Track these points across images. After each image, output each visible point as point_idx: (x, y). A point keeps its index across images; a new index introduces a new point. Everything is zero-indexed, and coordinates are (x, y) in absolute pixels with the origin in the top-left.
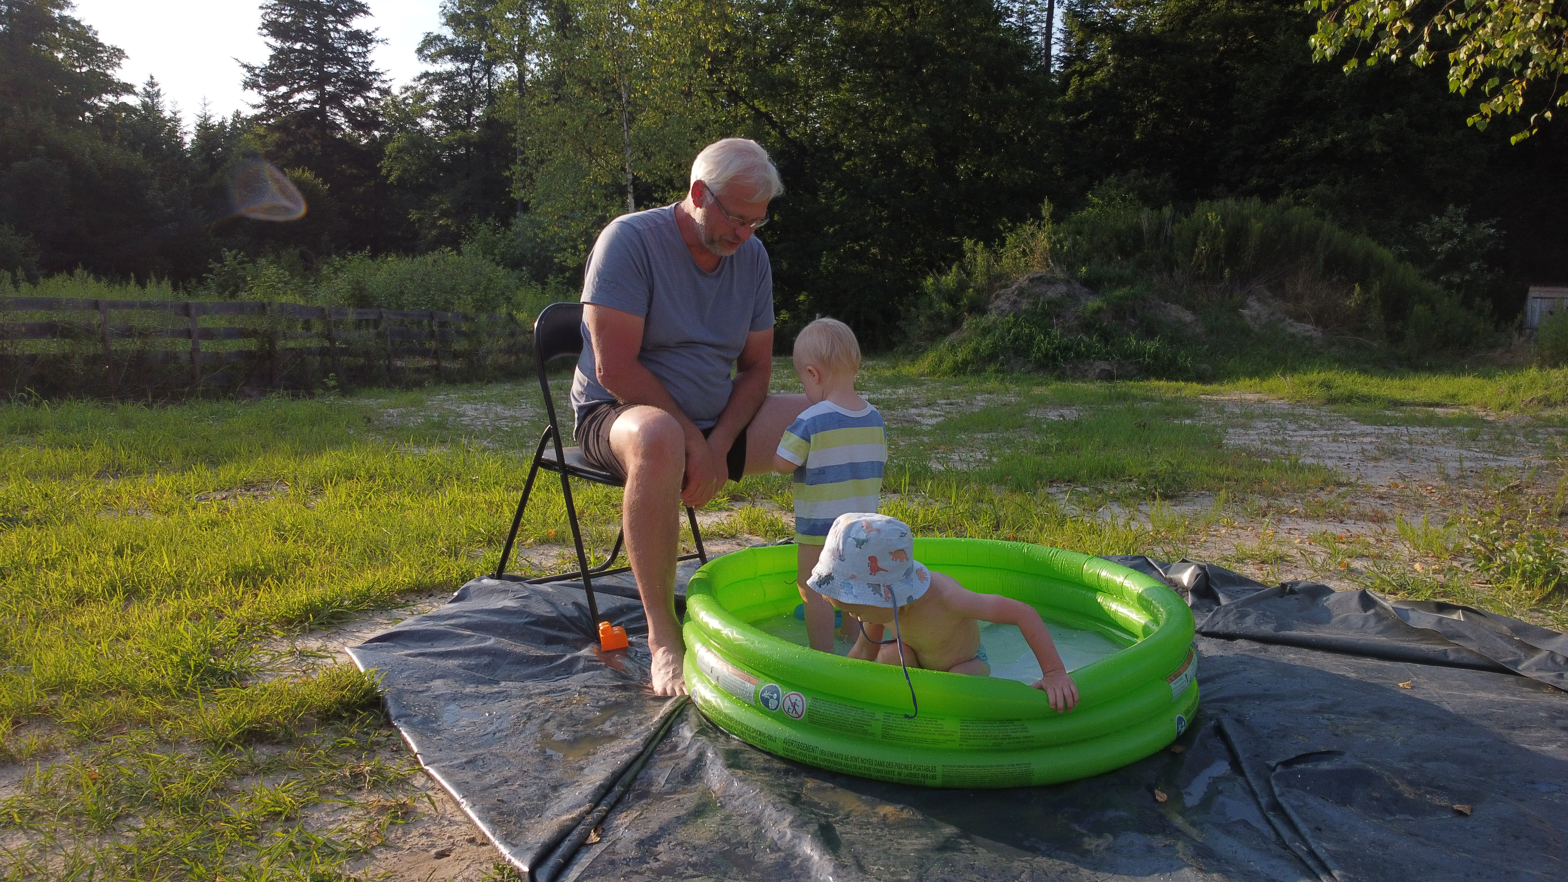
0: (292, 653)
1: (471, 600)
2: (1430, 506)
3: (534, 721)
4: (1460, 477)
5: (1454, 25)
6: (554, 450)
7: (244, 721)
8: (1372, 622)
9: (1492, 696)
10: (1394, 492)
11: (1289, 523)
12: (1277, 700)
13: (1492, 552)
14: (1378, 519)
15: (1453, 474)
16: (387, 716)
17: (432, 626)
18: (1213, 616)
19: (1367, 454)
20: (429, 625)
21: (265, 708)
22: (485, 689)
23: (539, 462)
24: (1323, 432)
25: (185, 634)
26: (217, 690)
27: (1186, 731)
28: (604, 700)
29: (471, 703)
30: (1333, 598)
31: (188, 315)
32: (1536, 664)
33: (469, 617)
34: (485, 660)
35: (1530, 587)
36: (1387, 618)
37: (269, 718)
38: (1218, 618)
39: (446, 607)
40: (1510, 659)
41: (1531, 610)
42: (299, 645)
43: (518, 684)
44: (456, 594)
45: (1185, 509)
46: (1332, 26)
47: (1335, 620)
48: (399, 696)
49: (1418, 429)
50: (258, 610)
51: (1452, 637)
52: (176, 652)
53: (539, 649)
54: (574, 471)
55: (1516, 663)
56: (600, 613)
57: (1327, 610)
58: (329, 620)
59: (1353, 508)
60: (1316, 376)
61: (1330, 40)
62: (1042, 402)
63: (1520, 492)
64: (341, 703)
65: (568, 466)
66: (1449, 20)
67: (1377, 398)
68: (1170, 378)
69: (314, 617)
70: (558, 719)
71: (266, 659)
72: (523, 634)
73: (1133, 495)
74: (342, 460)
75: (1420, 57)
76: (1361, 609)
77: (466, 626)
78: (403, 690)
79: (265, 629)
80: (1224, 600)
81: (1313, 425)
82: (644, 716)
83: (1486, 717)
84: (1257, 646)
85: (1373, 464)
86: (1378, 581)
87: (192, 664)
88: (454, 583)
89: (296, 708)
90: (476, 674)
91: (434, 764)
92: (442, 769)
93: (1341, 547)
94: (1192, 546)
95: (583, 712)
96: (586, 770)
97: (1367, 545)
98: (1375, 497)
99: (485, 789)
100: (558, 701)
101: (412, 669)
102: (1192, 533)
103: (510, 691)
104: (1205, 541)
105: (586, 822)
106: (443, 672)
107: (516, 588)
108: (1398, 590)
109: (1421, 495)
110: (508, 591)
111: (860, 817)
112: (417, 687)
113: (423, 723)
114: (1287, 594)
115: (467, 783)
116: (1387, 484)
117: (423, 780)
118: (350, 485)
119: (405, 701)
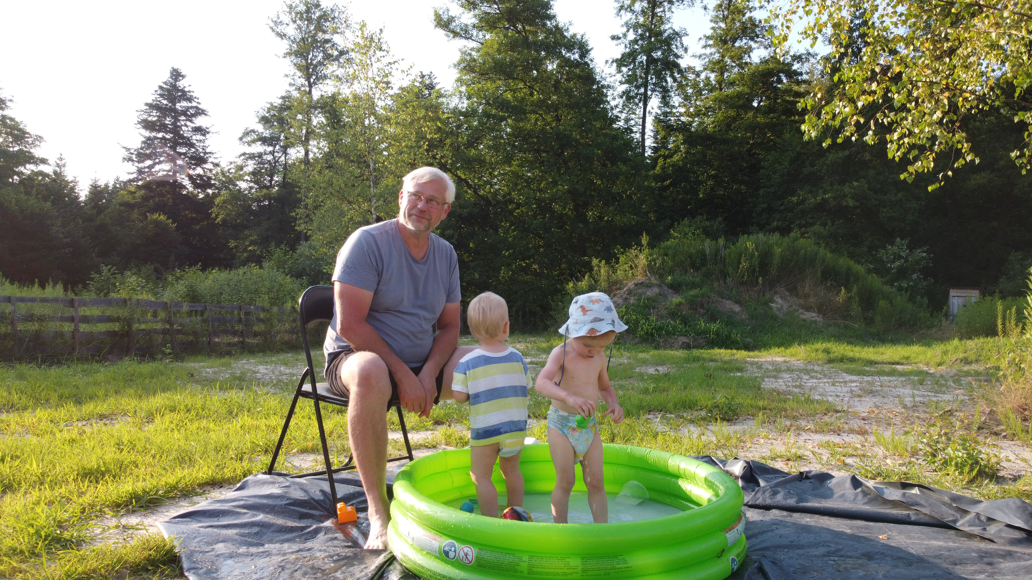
0: (117, 527)
1: (249, 488)
2: (895, 424)
3: (286, 571)
4: (915, 406)
5: (889, 119)
6: (310, 385)
7: (75, 572)
8: (860, 497)
9: (941, 543)
10: (872, 416)
11: (805, 436)
12: (799, 548)
13: (936, 450)
14: (863, 433)
15: (909, 405)
16: (181, 569)
18: (756, 494)
19: (854, 393)
20: (217, 506)
21: (93, 564)
22: (253, 550)
23: (300, 393)
24: (825, 380)
25: (41, 514)
26: (59, 552)
27: (738, 569)
28: (338, 555)
29: (243, 559)
30: (834, 481)
31: (72, 306)
32: (968, 522)
33: (246, 500)
34: (256, 529)
35: (961, 473)
36: (869, 494)
37: (94, 571)
38: (759, 495)
39: (229, 494)
40: (951, 519)
41: (963, 488)
42: (124, 521)
43: (278, 546)
44: (238, 485)
45: (738, 428)
46: (814, 119)
47: (835, 496)
48: (191, 555)
49: (886, 378)
50: (97, 497)
51: (913, 505)
52: (33, 526)
53: (295, 522)
54: (324, 398)
55: (955, 521)
56: (339, 496)
57: (830, 489)
58: (147, 504)
59: (846, 427)
60: (820, 346)
61: (813, 127)
62: (645, 362)
63: (951, 415)
64: (148, 560)
65: (319, 395)
66: (886, 116)
67: (859, 359)
68: (727, 348)
69: (136, 502)
70: (304, 569)
71: (98, 531)
72: (283, 512)
73: (704, 419)
74: (168, 399)
75: (870, 138)
76: (852, 488)
77: (244, 507)
78: (194, 551)
79: (101, 511)
80: (762, 483)
81: (819, 376)
82: (364, 566)
83: (938, 557)
84: (785, 513)
85: (857, 399)
86: (863, 471)
87: (43, 534)
88: (238, 478)
89: (115, 564)
90: (248, 539)
93: (839, 450)
94: (741, 450)
95: (322, 565)
97: (856, 449)
98: (860, 419)
100: (305, 557)
101: (202, 536)
102: (742, 442)
103: (271, 551)
104: (750, 447)
106: (225, 538)
107: (280, 481)
108: (876, 477)
109: (889, 417)
110: (274, 483)
112: (205, 548)
113: (207, 573)
114: (804, 479)
116: (867, 411)
118: (173, 416)
119: (195, 558)
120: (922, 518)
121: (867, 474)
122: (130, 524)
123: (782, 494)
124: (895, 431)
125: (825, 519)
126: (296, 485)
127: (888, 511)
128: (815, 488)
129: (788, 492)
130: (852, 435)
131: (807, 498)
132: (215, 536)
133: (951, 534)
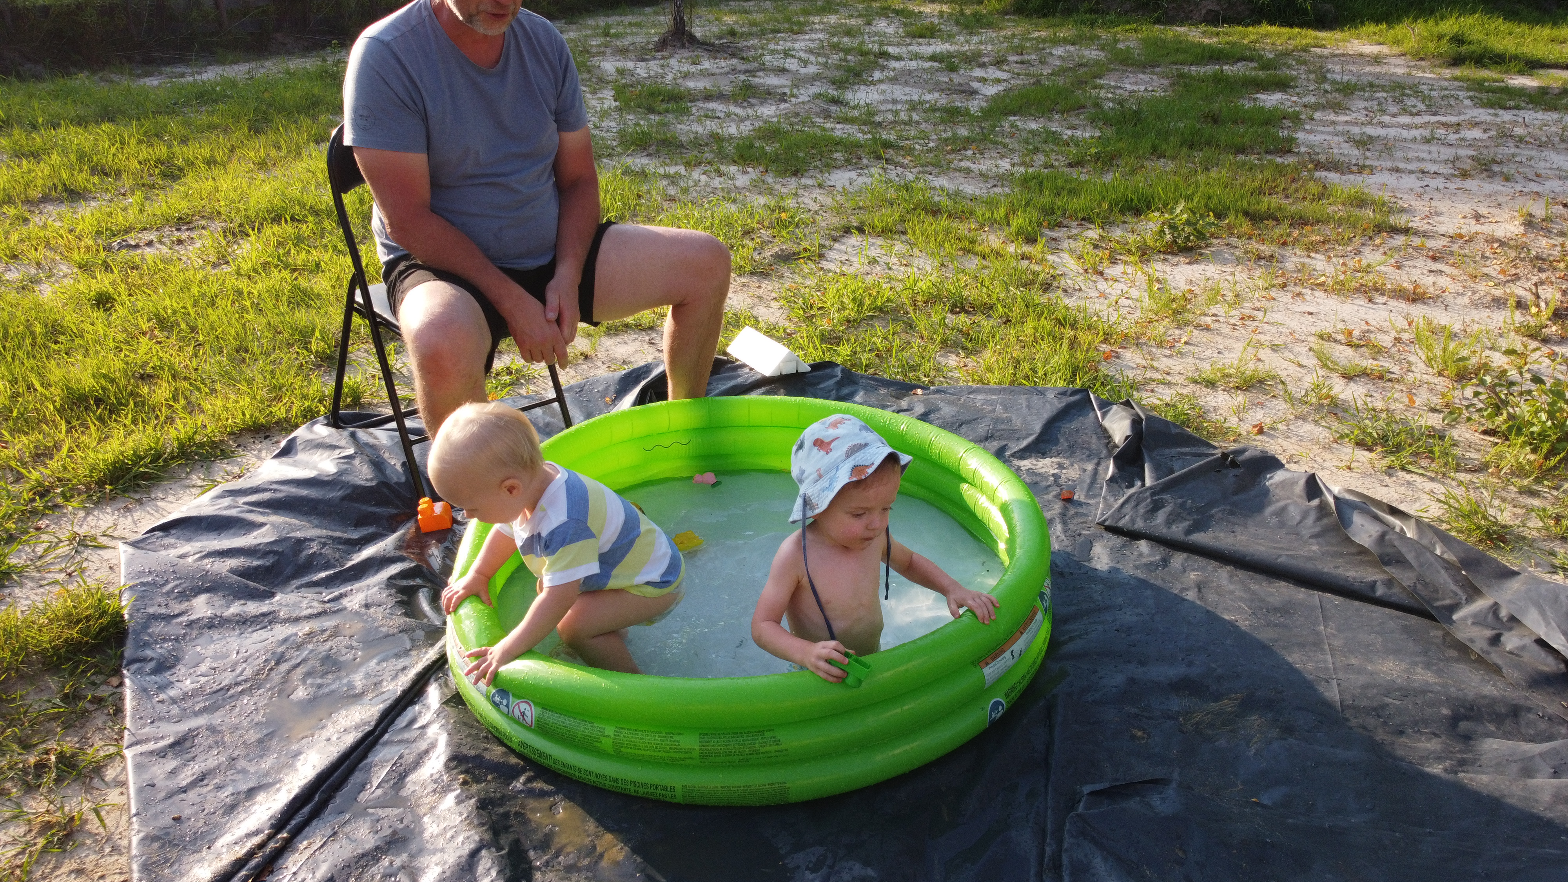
1: (292, 457)
3: (281, 667)
8: (1310, 520)
9: (1399, 670)
11: (1306, 301)
14: (1415, 297)
16: (119, 660)
17: (229, 507)
19: (1458, 164)
22: (253, 608)
23: (352, 305)
24: (1427, 118)
28: (376, 629)
29: (228, 631)
30: (1278, 476)
32: (1475, 615)
36: (1328, 516)
39: (268, 460)
40: (1447, 602)
42: (87, 524)
43: (294, 597)
44: (282, 445)
47: (1268, 511)
48: (146, 626)
49: (1540, 115)
51: (1387, 563)
53: (346, 531)
55: (1454, 608)
57: (1266, 492)
58: (135, 483)
59: (1393, 278)
60: (1450, 26)
67: (1515, 58)
70: (311, 662)
76: (1304, 495)
77: (264, 507)
78: (154, 617)
81: (1419, 103)
84: (1158, 553)
85: (1456, 185)
88: (289, 425)
90: (252, 584)
91: (134, 748)
92: (139, 759)
93: (1344, 355)
94: (1167, 352)
95: (344, 651)
96: (302, 757)
97: (1378, 351)
98: (1427, 256)
99: (170, 795)
100: (323, 631)
101: (178, 578)
102: (1179, 328)
103: (279, 611)
104: (1186, 343)
105: (253, 863)
106: (213, 582)
107: (343, 443)
108: (1376, 445)
109: (1483, 256)
110: (333, 447)
111: (571, 856)
112: (176, 608)
113: (157, 671)
114: (1227, 467)
115: (153, 786)
116: (1451, 232)
117: (119, 769)
118: (272, 231)
119: (150, 635)
120: (1396, 594)
121: (1361, 437)
122: (93, 532)
123: (1168, 509)
124: (1476, 297)
125: (1223, 575)
126: (368, 450)
127: (1340, 572)
128: (1241, 488)
129: (1183, 505)
130: (1393, 303)
131: (1212, 516)
132: (199, 579)
133: (1434, 637)
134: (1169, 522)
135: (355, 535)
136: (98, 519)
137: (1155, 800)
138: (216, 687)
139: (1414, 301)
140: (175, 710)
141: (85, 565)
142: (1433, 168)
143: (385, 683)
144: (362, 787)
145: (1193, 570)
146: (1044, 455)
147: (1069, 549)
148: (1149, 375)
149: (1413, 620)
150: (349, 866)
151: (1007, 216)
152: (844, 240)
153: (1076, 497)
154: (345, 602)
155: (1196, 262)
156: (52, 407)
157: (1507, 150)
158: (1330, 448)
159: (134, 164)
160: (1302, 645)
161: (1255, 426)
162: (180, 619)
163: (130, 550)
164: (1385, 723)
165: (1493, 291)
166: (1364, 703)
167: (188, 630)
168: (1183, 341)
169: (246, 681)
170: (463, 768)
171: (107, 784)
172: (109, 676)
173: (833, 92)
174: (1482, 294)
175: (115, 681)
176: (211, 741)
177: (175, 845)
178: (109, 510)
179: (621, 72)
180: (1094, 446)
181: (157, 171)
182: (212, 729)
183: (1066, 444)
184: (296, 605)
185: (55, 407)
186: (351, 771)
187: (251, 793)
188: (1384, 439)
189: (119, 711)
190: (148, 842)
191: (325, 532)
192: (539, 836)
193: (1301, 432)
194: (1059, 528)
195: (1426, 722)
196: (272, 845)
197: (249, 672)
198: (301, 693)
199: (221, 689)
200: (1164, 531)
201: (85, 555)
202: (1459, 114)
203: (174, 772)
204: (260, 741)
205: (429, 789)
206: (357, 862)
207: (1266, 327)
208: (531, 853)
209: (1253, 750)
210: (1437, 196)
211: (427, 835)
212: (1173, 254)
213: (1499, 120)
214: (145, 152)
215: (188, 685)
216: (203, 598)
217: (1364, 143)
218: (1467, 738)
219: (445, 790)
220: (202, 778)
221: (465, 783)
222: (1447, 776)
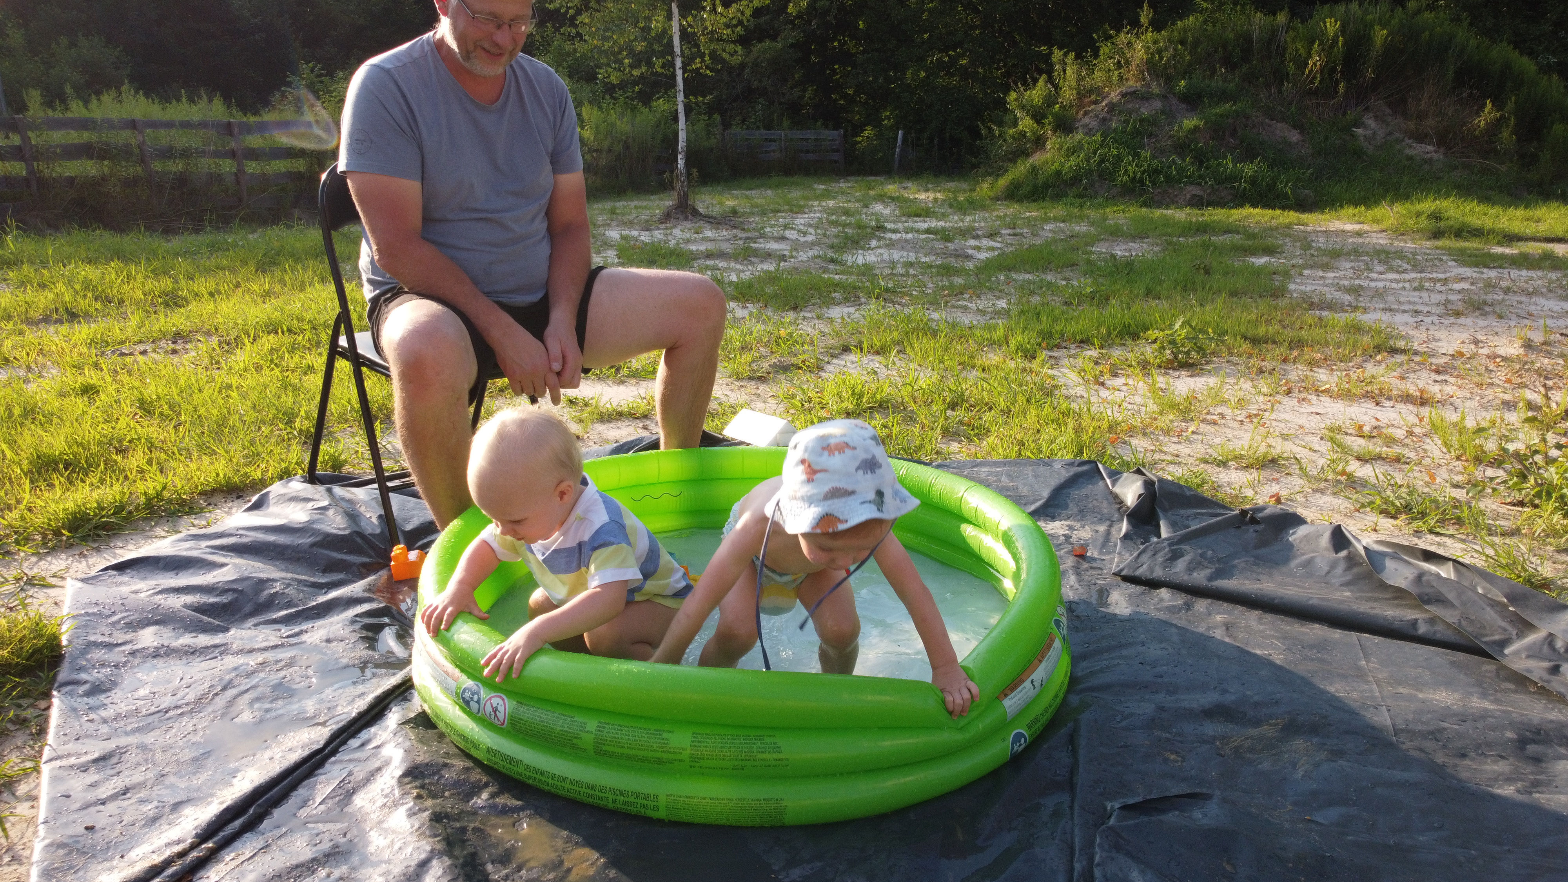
1: (261, 509)
3: (228, 692)
6: (347, 338)
8: (1340, 570)
9: (1453, 699)
10: (1457, 363)
13: (1528, 467)
16: (51, 682)
18: (1145, 551)
19: (1450, 306)
20: (186, 548)
23: (335, 350)
27: (1025, 749)
29: (173, 660)
30: (1301, 531)
31: (231, 134)
32: (1529, 648)
36: (1355, 565)
39: (237, 514)
40: (1497, 637)
43: (248, 633)
44: (254, 499)
45: (1201, 382)
48: (86, 652)
54: (366, 362)
59: (1399, 387)
60: (1428, 205)
62: (1116, 234)
65: (359, 355)
67: (1492, 231)
68: (1265, 206)
70: (261, 688)
76: (1331, 548)
77: (230, 549)
78: (95, 644)
80: (1164, 530)
82: (362, 690)
85: (1450, 321)
86: (1378, 500)
88: (262, 485)
90: (205, 618)
91: (53, 763)
92: (57, 772)
93: (1358, 444)
94: (1175, 439)
95: (298, 679)
96: (240, 775)
97: (1391, 441)
98: (1430, 370)
99: (86, 806)
100: (277, 662)
101: (127, 611)
102: (1184, 420)
103: (232, 644)
104: (1193, 432)
105: (170, 871)
106: (165, 615)
107: (316, 497)
108: (1400, 513)
109: (1486, 369)
110: (307, 500)
111: (534, 871)
112: (119, 637)
113: (88, 694)
114: (1246, 524)
115: (68, 796)
116: (1451, 352)
117: (33, 785)
118: (269, 341)
119: (87, 660)
120: (1440, 632)
121: (1384, 506)
122: (43, 574)
123: (1187, 558)
124: (1485, 400)
125: (1252, 619)
126: (343, 504)
127: (1376, 611)
128: (1263, 543)
129: (1202, 555)
130: (1401, 406)
131: (1235, 566)
132: (149, 612)
133: (1486, 671)
134: (1190, 569)
135: (323, 580)
136: (50, 564)
137: (1197, 814)
138: (153, 709)
139: (1422, 404)
140: (104, 729)
141: (28, 601)
142: (1426, 309)
143: (339, 708)
144: (304, 803)
145: (1219, 613)
146: (1053, 518)
147: (1085, 597)
148: (1157, 456)
149: (1461, 656)
150: (280, 876)
151: (1006, 337)
152: (843, 357)
153: (1089, 554)
154: (305, 637)
155: (1198, 375)
156: (19, 471)
157: (1496, 297)
158: (1351, 517)
159: (139, 294)
160: (1344, 677)
161: (1271, 497)
162: (123, 648)
163: (79, 584)
164: (1444, 746)
165: (1502, 396)
166: (1419, 727)
167: (131, 658)
168: (1190, 430)
169: (187, 704)
170: (417, 783)
171: (17, 798)
172: (36, 699)
173: (831, 254)
174: (1491, 397)
175: (43, 704)
176: (139, 758)
177: (84, 853)
178: (63, 556)
179: (623, 238)
180: (1105, 511)
181: (160, 300)
182: (143, 748)
183: (1076, 509)
184: (251, 639)
185: (21, 469)
186: (294, 787)
187: (177, 806)
188: (1407, 508)
189: (42, 731)
190: (53, 849)
191: (290, 575)
192: (500, 850)
193: (1321, 503)
194: (1072, 579)
195: (1489, 745)
196: (194, 854)
197: (191, 697)
198: (247, 716)
199: (159, 712)
200: (1186, 578)
201: (30, 593)
202: (1445, 272)
203: (93, 785)
204: (195, 760)
205: (379, 803)
206: (289, 873)
207: (1274, 423)
208: (489, 867)
209: (1299, 774)
210: (1432, 328)
211: (372, 849)
212: (1174, 369)
213: (1485, 276)
214: (150, 285)
215: (123, 708)
216: (151, 630)
217: (1356, 291)
218: (1537, 760)
219: (396, 805)
220: (125, 791)
221: (419, 797)
222: (1520, 798)
